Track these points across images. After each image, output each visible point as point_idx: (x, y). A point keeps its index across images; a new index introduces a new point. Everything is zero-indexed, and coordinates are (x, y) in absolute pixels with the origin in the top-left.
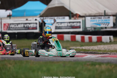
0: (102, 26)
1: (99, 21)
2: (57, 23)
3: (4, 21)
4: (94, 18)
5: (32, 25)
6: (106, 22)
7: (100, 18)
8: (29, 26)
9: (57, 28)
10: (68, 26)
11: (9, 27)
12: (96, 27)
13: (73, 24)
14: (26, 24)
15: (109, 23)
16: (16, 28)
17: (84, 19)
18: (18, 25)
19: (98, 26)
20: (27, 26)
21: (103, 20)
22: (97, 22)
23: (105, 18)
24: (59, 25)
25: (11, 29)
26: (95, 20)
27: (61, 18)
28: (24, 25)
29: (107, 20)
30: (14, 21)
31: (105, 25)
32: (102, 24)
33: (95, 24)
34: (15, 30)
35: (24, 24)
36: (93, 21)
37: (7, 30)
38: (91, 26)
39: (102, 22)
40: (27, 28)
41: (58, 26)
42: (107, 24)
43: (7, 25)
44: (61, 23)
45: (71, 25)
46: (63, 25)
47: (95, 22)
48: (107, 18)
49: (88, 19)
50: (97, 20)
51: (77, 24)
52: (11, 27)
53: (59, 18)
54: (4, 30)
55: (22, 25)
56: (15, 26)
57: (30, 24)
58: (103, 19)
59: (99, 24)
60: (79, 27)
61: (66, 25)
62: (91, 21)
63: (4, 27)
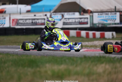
0: (109, 22)
1: (106, 17)
2: (65, 19)
3: (13, 17)
4: (101, 14)
5: (40, 21)
6: (113, 18)
7: (107, 14)
8: (38, 21)
9: (64, 24)
10: (75, 22)
11: (17, 22)
12: (103, 23)
13: (80, 20)
14: (34, 19)
15: (115, 19)
16: (24, 23)
17: (91, 14)
18: (26, 21)
19: (105, 22)
20: (36, 22)
21: (109, 17)
22: (104, 18)
23: (112, 14)
24: (66, 20)
25: (20, 24)
26: (102, 16)
27: (71, 14)
28: (32, 21)
29: (113, 17)
30: (23, 17)
31: (112, 21)
32: (109, 20)
33: (102, 20)
34: (23, 25)
35: (32, 19)
36: (100, 17)
37: (15, 25)
38: (98, 22)
39: (109, 18)
40: (35, 24)
41: (66, 22)
42: (114, 21)
43: (16, 20)
44: (69, 19)
45: (79, 21)
46: (70, 21)
47: (102, 18)
48: (114, 14)
49: (95, 15)
50: (104, 16)
51: (84, 20)
52: (20, 23)
53: (69, 14)
54: (13, 25)
55: (31, 21)
56: (23, 21)
57: (38, 19)
58: (110, 15)
59: (106, 20)
60: (87, 23)
61: (74, 21)
62: (98, 17)
63: (13, 23)
